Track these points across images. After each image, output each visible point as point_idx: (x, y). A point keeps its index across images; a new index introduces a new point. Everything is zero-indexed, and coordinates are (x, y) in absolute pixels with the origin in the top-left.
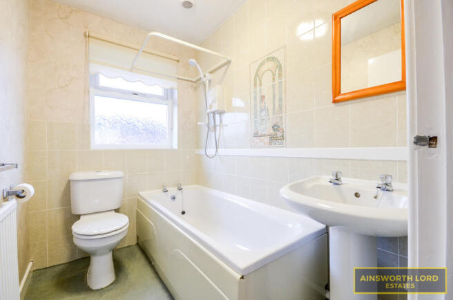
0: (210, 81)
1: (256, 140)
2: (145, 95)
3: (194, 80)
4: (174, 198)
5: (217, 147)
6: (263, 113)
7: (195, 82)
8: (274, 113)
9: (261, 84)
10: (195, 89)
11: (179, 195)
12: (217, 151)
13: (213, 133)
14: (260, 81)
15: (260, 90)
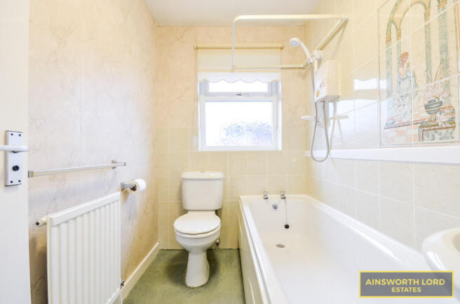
0: (320, 61)
1: (391, 133)
2: (248, 94)
3: (301, 66)
4: (275, 207)
5: (329, 148)
6: (405, 84)
7: (303, 68)
8: (429, 80)
9: (399, 35)
10: (304, 76)
11: (281, 204)
12: (328, 152)
13: (324, 129)
14: (398, 30)
15: (399, 47)
